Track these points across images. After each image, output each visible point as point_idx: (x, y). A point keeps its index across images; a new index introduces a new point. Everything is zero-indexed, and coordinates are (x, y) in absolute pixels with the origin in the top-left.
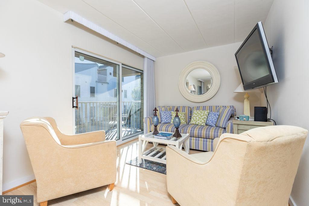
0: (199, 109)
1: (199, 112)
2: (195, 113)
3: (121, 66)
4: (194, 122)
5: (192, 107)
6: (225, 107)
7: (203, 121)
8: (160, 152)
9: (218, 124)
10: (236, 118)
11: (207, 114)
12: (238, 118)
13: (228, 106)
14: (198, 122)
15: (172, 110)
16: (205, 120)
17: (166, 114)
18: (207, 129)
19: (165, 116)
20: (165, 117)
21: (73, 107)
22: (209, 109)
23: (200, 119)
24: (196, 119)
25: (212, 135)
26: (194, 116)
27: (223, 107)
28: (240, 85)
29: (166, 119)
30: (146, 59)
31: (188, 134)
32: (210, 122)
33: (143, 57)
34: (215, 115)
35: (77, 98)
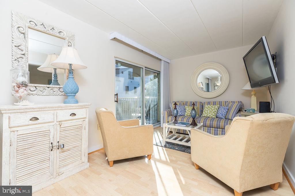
0: (210, 104)
1: (210, 107)
2: (206, 108)
3: (144, 69)
4: (206, 115)
5: (203, 102)
6: (234, 102)
7: (214, 114)
8: (178, 138)
9: (227, 117)
10: (244, 111)
11: (217, 108)
12: (245, 111)
13: (236, 102)
14: (209, 114)
15: (185, 105)
16: (216, 113)
17: (181, 108)
18: (218, 121)
20: (180, 110)
21: (115, 101)
22: (219, 104)
23: (211, 112)
24: (208, 112)
25: (222, 125)
26: (206, 110)
27: (232, 102)
28: (248, 84)
29: (181, 112)
30: (163, 62)
31: (202, 124)
32: (220, 115)
33: (160, 60)
34: (225, 109)
35: (117, 95)
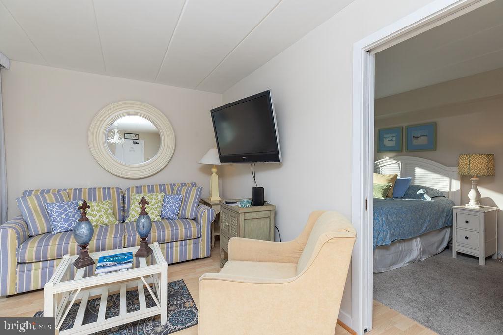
0: (141, 192)
7: (156, 213)
9: (182, 215)
11: (162, 199)
19: (62, 213)
20: (63, 216)
23: (151, 209)
27: (186, 185)
29: (66, 220)
32: (169, 213)
34: (176, 200)
